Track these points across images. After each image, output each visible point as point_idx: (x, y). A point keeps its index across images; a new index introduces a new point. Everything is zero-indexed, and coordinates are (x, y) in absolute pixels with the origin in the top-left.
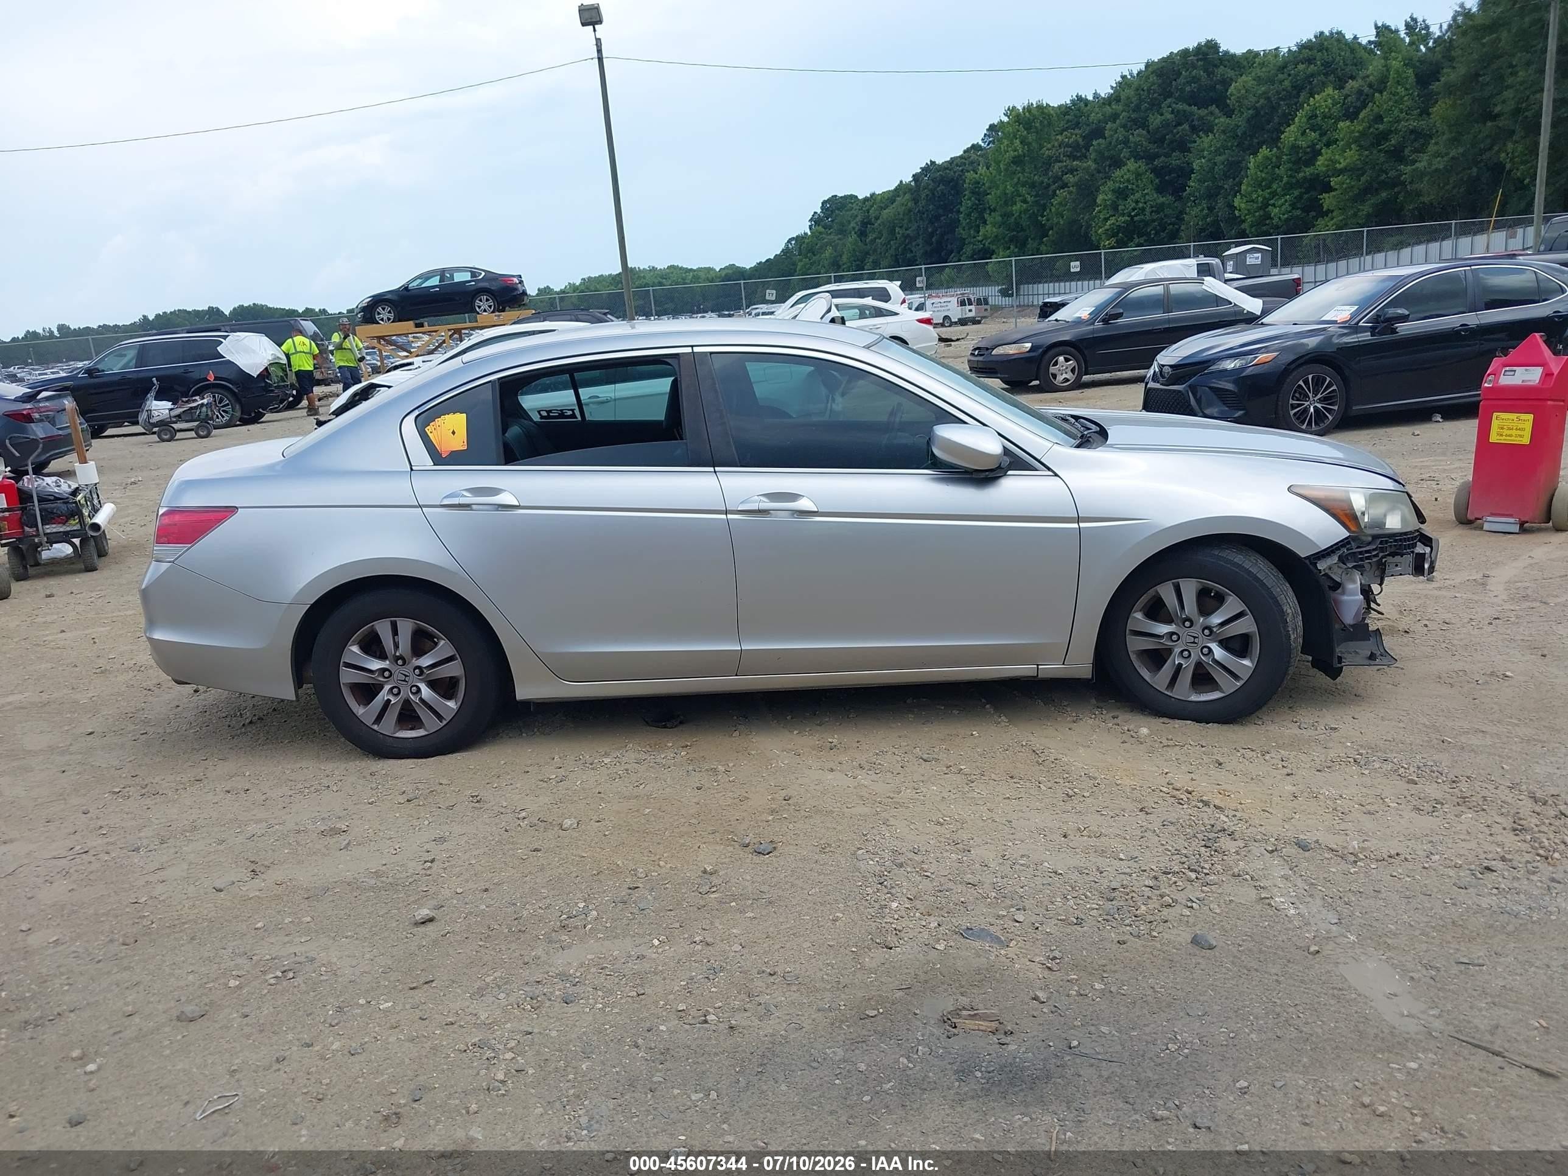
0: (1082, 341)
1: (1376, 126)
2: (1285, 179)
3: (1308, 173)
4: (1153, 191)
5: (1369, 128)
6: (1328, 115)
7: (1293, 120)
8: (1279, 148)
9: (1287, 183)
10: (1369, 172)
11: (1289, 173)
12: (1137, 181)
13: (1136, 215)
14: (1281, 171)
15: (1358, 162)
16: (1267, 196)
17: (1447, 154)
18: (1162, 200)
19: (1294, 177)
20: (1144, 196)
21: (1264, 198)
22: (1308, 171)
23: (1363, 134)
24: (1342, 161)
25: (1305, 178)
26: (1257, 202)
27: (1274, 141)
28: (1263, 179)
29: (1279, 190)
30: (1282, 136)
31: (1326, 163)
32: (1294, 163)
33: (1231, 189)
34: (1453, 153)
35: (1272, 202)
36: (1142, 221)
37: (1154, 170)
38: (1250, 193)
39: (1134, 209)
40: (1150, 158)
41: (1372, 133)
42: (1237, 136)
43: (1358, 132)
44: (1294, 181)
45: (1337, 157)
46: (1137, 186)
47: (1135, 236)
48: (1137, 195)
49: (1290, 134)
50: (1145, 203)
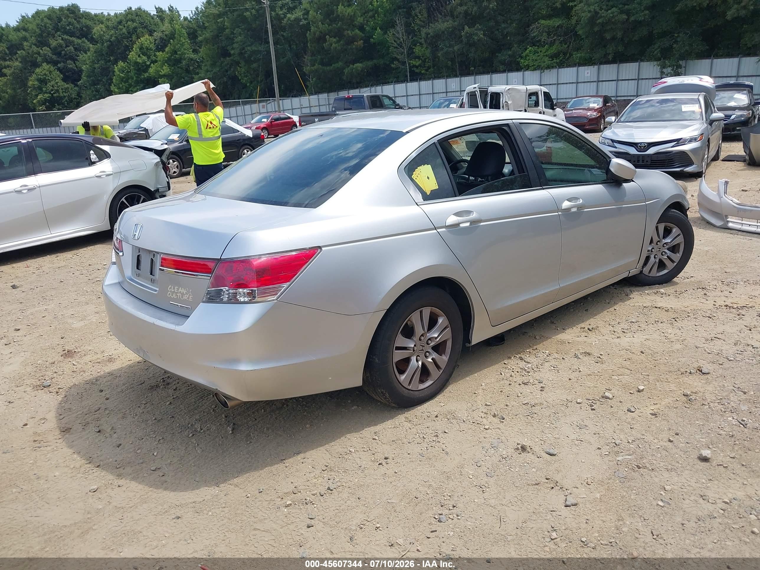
0: (180, 151)
1: (175, 56)
2: (135, 78)
3: (146, 76)
4: (61, 81)
5: (171, 56)
6: (149, 48)
7: (132, 49)
8: (128, 63)
9: (136, 80)
10: (175, 77)
11: (136, 75)
12: (51, 75)
13: (54, 93)
14: (132, 74)
15: (169, 72)
16: (128, 86)
17: (212, 71)
18: (66, 86)
19: (139, 77)
20: (57, 83)
21: (126, 87)
22: (146, 75)
23: (169, 59)
24: (162, 71)
25: (144, 78)
26: (123, 89)
27: (125, 59)
28: (123, 78)
29: (133, 84)
30: (129, 57)
31: (154, 71)
32: (137, 70)
33: (107, 82)
34: (214, 71)
35: (130, 89)
36: (58, 97)
37: (59, 69)
38: (118, 84)
39: (52, 90)
40: (55, 63)
41: (173, 59)
42: (103, 55)
43: (167, 57)
44: (139, 79)
45: (159, 69)
46: (51, 78)
47: (56, 105)
48: (53, 83)
49: (133, 55)
50: (58, 87)
